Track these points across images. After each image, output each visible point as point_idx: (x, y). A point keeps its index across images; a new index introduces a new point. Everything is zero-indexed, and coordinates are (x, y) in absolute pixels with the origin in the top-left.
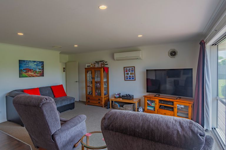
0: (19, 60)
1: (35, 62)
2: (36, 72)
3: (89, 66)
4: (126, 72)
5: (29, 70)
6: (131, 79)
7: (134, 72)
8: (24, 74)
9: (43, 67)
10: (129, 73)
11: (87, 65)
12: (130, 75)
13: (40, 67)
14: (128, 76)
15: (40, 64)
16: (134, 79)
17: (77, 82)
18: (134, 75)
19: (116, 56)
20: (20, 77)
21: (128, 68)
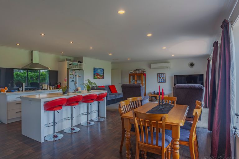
0: (94, 68)
1: (100, 69)
2: (101, 75)
3: (132, 72)
4: (158, 77)
5: (98, 74)
6: (163, 82)
7: (164, 77)
8: (96, 77)
9: (103, 72)
10: (161, 77)
11: (130, 72)
12: (162, 79)
13: (102, 73)
14: (160, 79)
15: (102, 70)
16: (164, 81)
17: (120, 84)
18: (165, 79)
19: (152, 66)
20: (94, 78)
21: (160, 74)
